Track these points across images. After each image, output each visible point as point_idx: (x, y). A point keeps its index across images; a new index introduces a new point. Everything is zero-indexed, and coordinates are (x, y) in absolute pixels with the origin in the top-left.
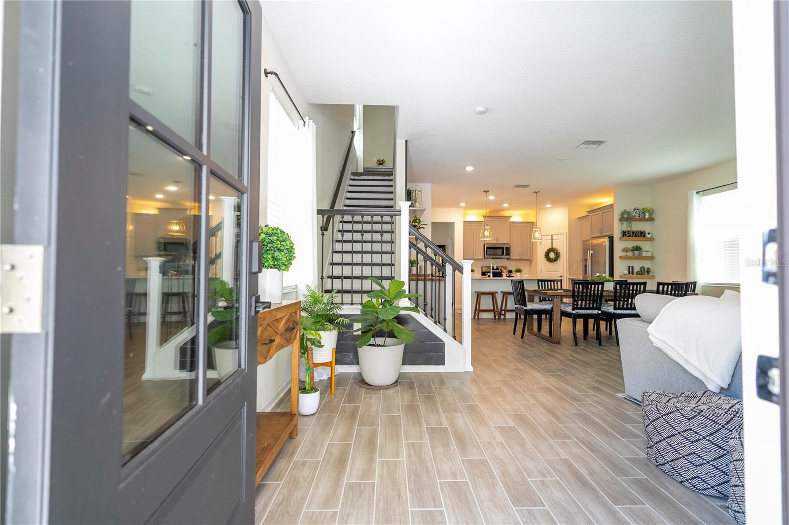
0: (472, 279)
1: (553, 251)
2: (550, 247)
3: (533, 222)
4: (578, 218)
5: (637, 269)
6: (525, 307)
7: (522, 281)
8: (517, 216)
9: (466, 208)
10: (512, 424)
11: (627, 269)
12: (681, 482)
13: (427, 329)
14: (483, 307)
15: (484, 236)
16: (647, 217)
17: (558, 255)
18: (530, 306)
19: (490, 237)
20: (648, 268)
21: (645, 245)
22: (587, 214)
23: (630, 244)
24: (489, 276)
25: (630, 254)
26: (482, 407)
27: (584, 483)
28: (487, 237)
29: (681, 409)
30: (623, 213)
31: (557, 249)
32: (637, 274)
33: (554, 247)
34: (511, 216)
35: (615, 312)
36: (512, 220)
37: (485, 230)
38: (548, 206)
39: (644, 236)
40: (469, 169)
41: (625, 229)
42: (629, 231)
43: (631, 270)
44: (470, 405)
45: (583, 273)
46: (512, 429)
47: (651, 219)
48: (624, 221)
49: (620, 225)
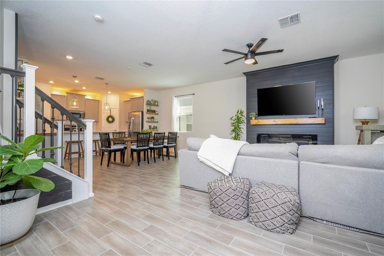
0: (93, 133)
1: (111, 117)
2: (110, 115)
3: (99, 101)
4: (124, 101)
5: (152, 127)
6: (110, 148)
7: (109, 133)
8: (89, 96)
9: (52, 85)
10: (149, 224)
11: (149, 127)
12: (232, 219)
13: (55, 174)
14: (73, 151)
15: (73, 105)
16: (156, 104)
17: (113, 120)
18: (113, 147)
19: (77, 106)
20: (156, 127)
21: (155, 116)
22: (130, 100)
23: (150, 116)
24: (75, 131)
25: (150, 120)
26: (123, 220)
27: (209, 241)
28: (75, 106)
29: (232, 187)
30: (148, 101)
31: (113, 116)
32: (152, 129)
33: (111, 115)
34: (86, 95)
35: (154, 147)
36: (86, 97)
37: (73, 101)
38: (109, 93)
39: (155, 112)
40: (69, 57)
41: (148, 109)
42: (150, 110)
43: (150, 127)
44: (113, 222)
45: (128, 129)
46: (151, 226)
47: (158, 106)
48: (148, 105)
49: (147, 107)
